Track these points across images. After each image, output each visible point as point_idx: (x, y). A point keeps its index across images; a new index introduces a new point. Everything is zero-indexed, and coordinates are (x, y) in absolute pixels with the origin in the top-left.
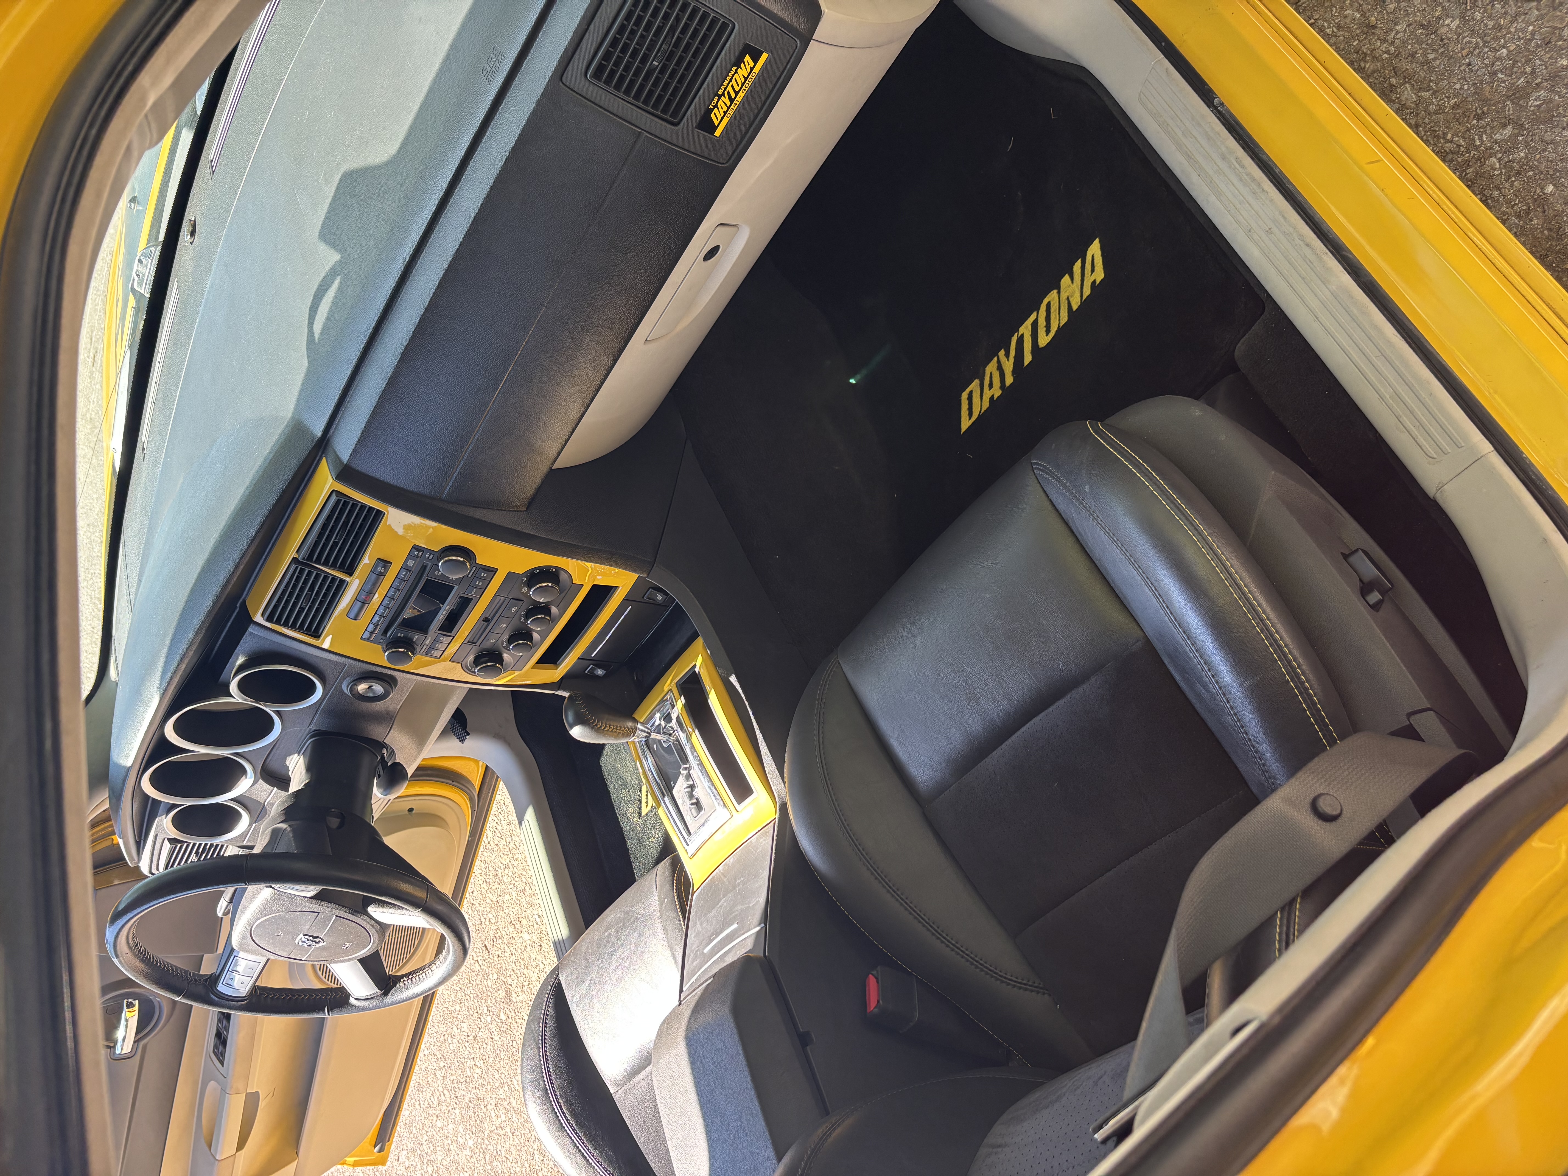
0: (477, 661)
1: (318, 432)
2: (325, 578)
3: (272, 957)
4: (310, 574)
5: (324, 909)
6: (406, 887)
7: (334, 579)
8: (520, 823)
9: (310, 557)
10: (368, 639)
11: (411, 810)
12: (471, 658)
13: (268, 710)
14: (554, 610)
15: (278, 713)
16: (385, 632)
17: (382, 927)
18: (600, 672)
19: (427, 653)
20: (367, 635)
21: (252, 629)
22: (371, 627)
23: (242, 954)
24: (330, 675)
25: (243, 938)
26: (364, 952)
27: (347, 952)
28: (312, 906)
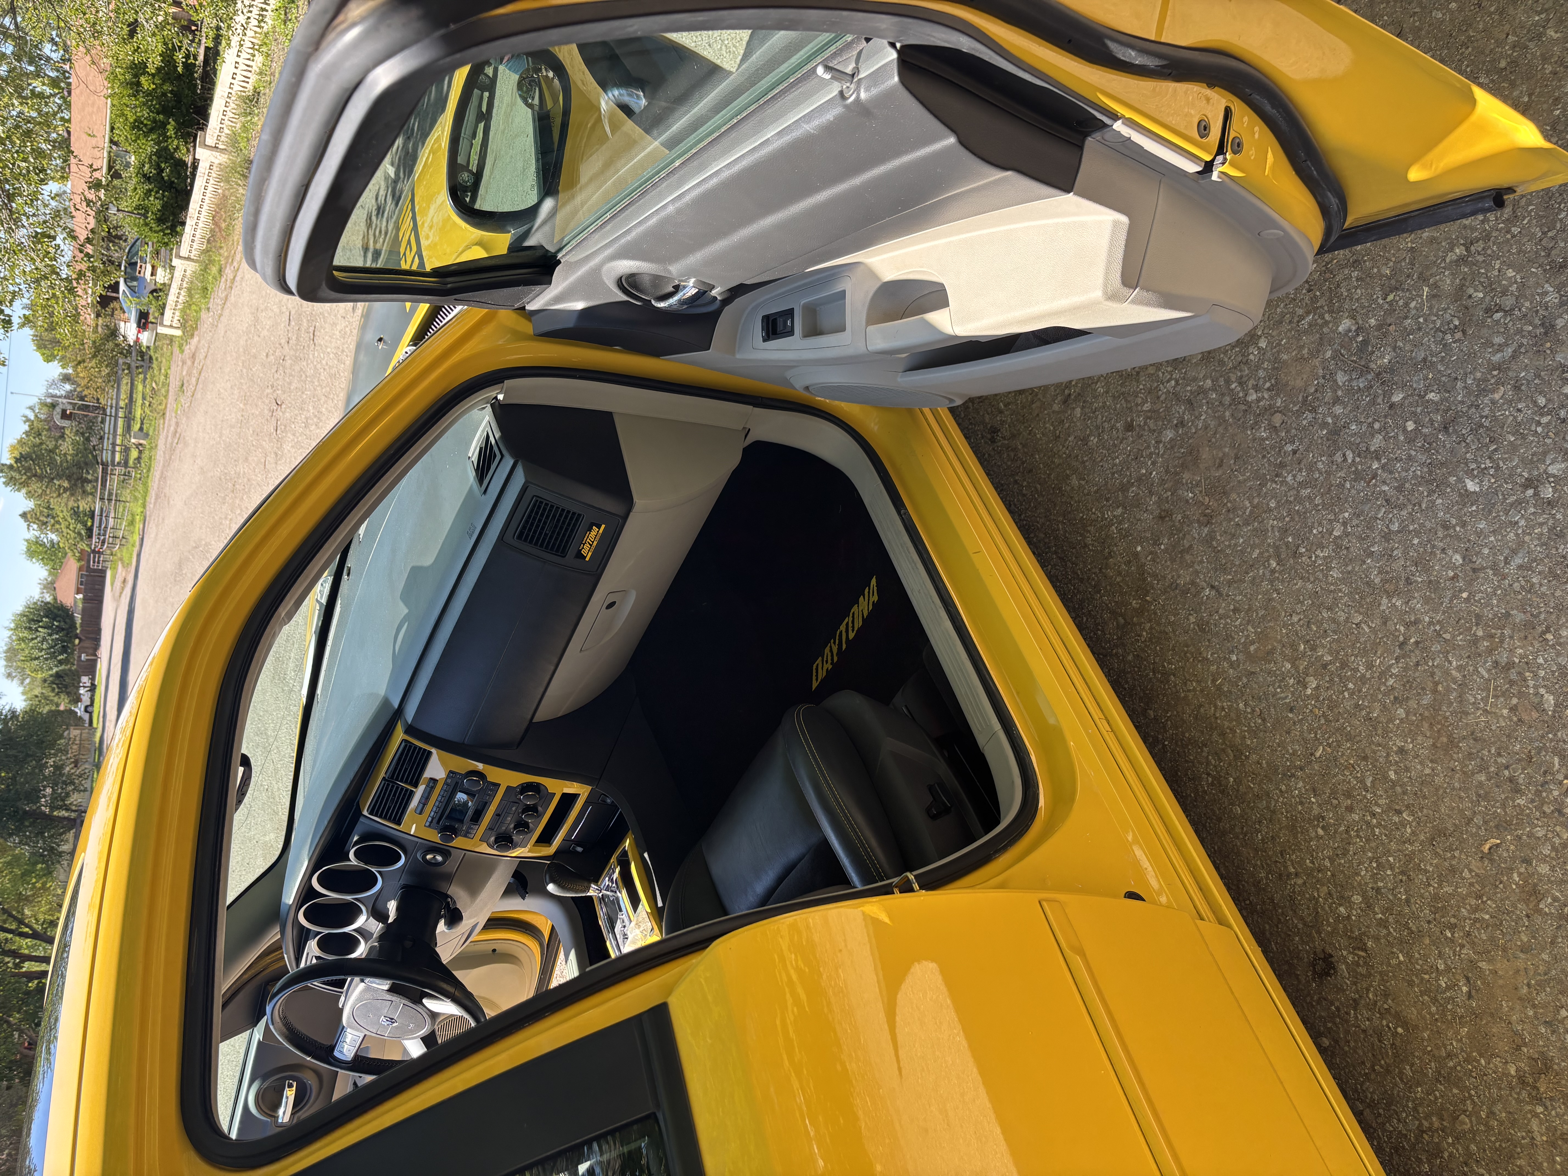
0: (496, 841)
1: (396, 705)
2: (402, 789)
3: (367, 1033)
4: (393, 786)
5: (396, 999)
6: (445, 986)
7: (407, 790)
8: (566, 962)
9: (392, 777)
10: (429, 826)
11: (494, 950)
12: (493, 839)
13: (373, 870)
14: (540, 809)
15: (380, 872)
16: (438, 822)
17: (434, 1015)
18: (579, 849)
19: (465, 836)
20: (428, 824)
21: (362, 819)
22: (430, 819)
23: (349, 1030)
24: (409, 848)
25: (349, 1018)
26: (423, 1032)
27: (412, 1032)
28: (388, 997)
